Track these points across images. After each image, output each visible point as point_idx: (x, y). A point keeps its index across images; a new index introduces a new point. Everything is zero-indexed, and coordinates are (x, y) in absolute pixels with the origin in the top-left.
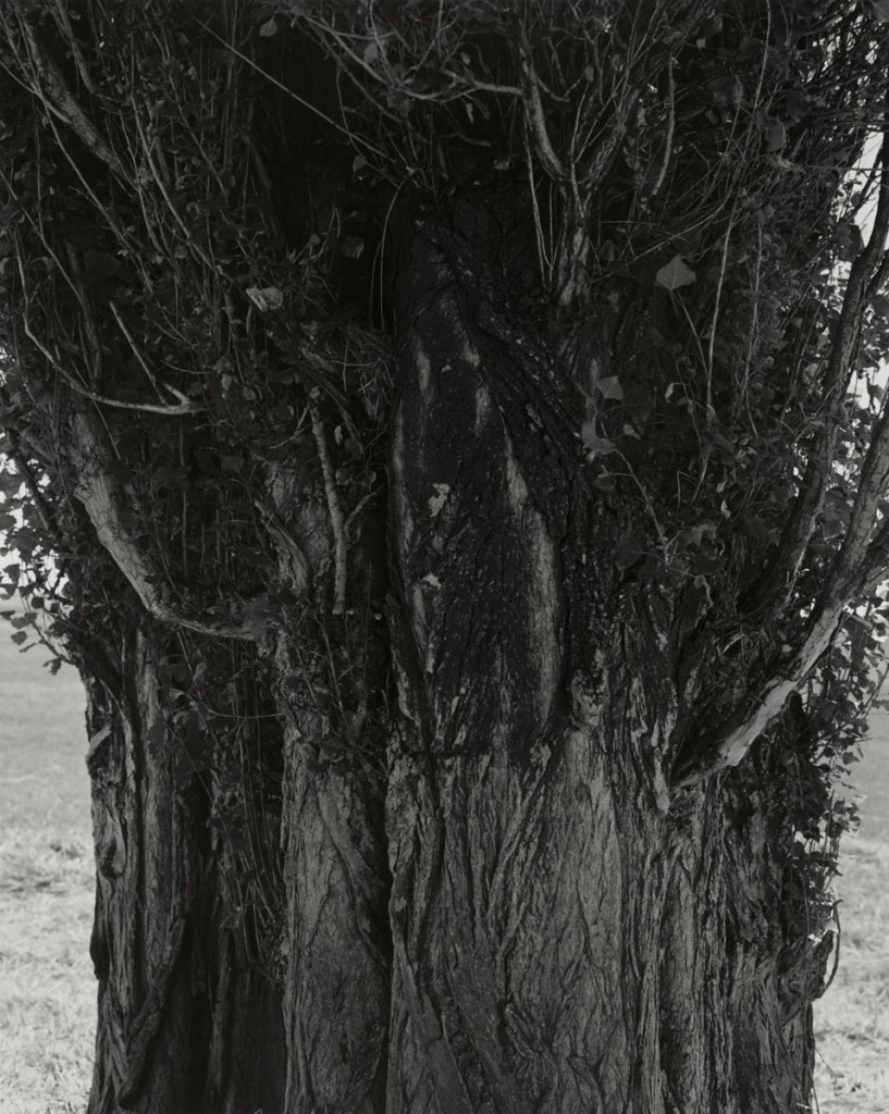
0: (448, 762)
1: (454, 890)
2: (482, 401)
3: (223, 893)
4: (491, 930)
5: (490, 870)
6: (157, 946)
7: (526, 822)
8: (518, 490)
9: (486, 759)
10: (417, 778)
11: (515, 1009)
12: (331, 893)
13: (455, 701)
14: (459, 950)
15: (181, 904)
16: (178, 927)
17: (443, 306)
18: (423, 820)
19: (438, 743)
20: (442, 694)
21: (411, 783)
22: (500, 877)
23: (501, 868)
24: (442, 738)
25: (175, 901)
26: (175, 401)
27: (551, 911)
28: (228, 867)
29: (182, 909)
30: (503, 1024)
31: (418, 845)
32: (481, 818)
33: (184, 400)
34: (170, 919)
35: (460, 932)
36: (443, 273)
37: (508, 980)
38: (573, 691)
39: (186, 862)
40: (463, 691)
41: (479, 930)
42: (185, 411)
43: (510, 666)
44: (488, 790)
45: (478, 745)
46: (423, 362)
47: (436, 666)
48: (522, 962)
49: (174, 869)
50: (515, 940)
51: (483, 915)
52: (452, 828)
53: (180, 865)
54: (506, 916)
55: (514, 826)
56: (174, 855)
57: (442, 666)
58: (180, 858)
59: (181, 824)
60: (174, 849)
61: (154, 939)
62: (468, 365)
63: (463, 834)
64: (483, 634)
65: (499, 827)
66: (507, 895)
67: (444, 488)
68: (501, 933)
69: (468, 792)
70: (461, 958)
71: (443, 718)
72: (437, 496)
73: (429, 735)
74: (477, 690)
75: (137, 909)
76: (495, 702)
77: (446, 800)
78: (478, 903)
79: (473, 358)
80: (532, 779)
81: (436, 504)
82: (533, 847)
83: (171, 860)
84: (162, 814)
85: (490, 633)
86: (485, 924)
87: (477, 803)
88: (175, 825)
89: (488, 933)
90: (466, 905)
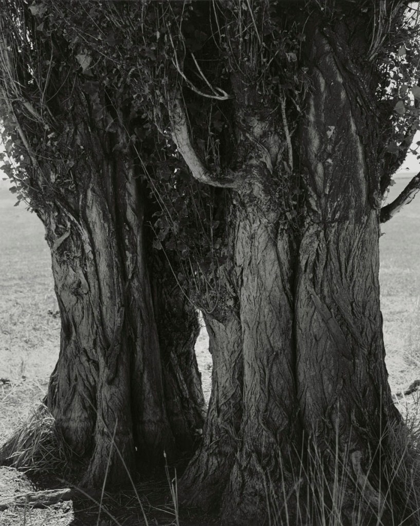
0: (333, 225)
1: (335, 268)
2: (343, 95)
3: (135, 295)
4: (348, 279)
5: (348, 260)
6: (111, 319)
7: (359, 242)
8: (353, 128)
9: (348, 222)
10: (320, 231)
11: (355, 304)
12: (276, 277)
13: (335, 204)
14: (338, 287)
15: (121, 301)
16: (122, 311)
17: (327, 60)
18: (321, 246)
19: (329, 218)
20: (331, 201)
21: (317, 234)
22: (351, 261)
23: (352, 258)
24: (330, 216)
25: (118, 300)
26: (222, 95)
27: (364, 270)
28: (137, 284)
29: (121, 304)
30: (353, 309)
31: (318, 254)
32: (344, 243)
33: (226, 94)
34: (116, 308)
35: (338, 281)
36: (327, 48)
37: (353, 295)
38: (375, 197)
39: (120, 285)
40: (339, 199)
41: (344, 280)
42: (227, 98)
43: (355, 190)
44: (347, 233)
45: (344, 218)
46: (322, 81)
47: (329, 192)
48: (357, 288)
49: (116, 288)
50: (355, 281)
51: (345, 275)
52: (332, 247)
53: (118, 286)
54: (353, 274)
55: (356, 244)
56: (115, 282)
57: (332, 191)
58: (118, 283)
59: (117, 269)
60: (115, 280)
61: (110, 317)
62: (339, 83)
63: (337, 249)
64: (346, 179)
65: (350, 245)
66: (353, 267)
67: (333, 128)
68: (351, 280)
69: (340, 234)
70: (339, 290)
71: (331, 210)
72: (330, 130)
73: (324, 216)
74: (344, 199)
75: (100, 307)
76: (349, 202)
77: (331, 237)
78: (343, 271)
79: (340, 80)
80: (361, 227)
81: (330, 133)
82: (360, 250)
83: (114, 285)
84: (110, 266)
85: (348, 179)
86: (346, 277)
87: (343, 238)
88: (115, 270)
89: (347, 280)
90: (339, 272)
